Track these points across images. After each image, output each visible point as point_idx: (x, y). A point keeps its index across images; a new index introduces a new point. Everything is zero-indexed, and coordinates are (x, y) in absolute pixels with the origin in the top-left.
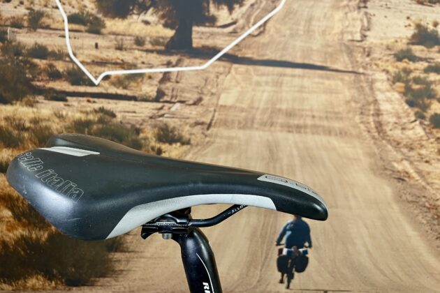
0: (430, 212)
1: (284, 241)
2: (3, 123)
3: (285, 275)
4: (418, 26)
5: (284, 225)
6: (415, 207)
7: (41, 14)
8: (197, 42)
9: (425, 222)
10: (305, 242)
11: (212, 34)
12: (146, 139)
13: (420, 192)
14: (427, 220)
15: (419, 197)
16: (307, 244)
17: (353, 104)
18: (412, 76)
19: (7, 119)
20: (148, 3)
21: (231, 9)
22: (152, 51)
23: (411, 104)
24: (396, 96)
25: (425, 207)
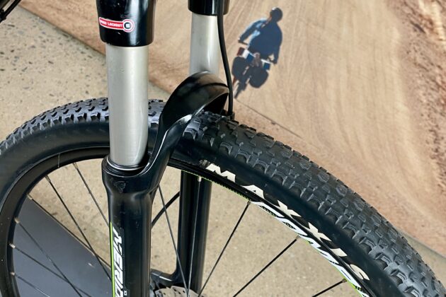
0: (438, 92)
1: (248, 41)
3: (237, 82)
5: (255, 21)
6: (421, 75)
9: (425, 101)
10: (271, 54)
13: (438, 58)
14: (428, 100)
15: (432, 64)
16: (272, 57)
25: (434, 81)
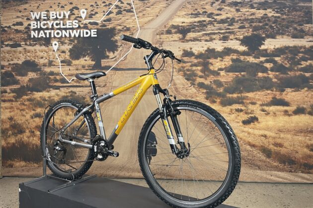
2: (39, 99)
4: (184, 50)
7: (52, 61)
8: (103, 65)
11: (108, 62)
12: (87, 101)
14: (208, 129)
16: (155, 143)
17: (164, 82)
18: (185, 69)
19: (40, 97)
20: (86, 54)
21: (114, 53)
22: (88, 70)
23: (188, 79)
24: (181, 77)
